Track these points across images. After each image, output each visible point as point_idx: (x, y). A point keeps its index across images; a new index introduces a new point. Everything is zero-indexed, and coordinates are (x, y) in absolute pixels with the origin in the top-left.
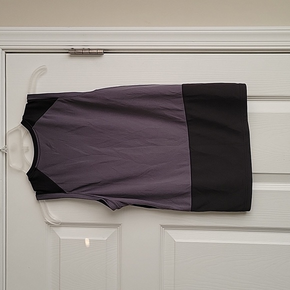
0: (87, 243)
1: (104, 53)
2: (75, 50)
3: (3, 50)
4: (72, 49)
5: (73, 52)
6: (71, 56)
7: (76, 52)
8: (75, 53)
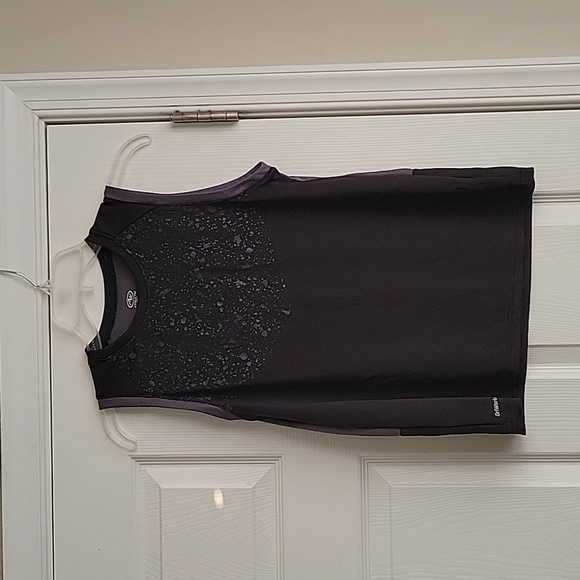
0: (219, 498)
1: (240, 118)
2: (183, 114)
3: (40, 118)
4: (177, 111)
5: (179, 117)
6: (174, 127)
7: (184, 117)
8: (181, 120)
